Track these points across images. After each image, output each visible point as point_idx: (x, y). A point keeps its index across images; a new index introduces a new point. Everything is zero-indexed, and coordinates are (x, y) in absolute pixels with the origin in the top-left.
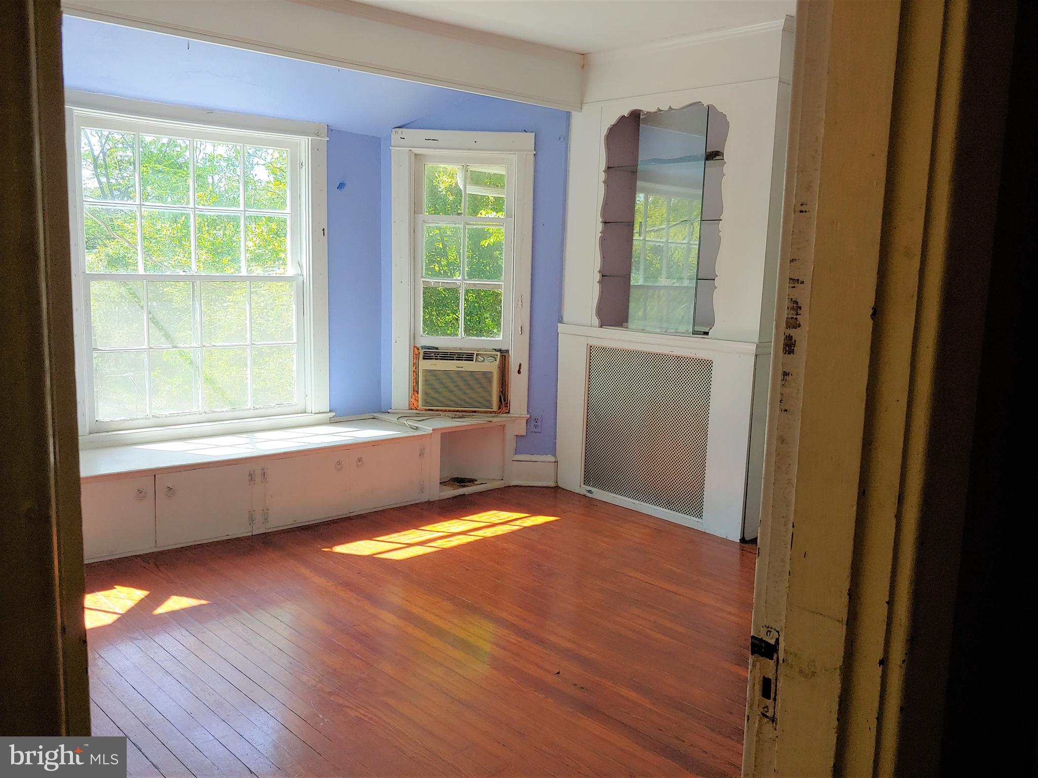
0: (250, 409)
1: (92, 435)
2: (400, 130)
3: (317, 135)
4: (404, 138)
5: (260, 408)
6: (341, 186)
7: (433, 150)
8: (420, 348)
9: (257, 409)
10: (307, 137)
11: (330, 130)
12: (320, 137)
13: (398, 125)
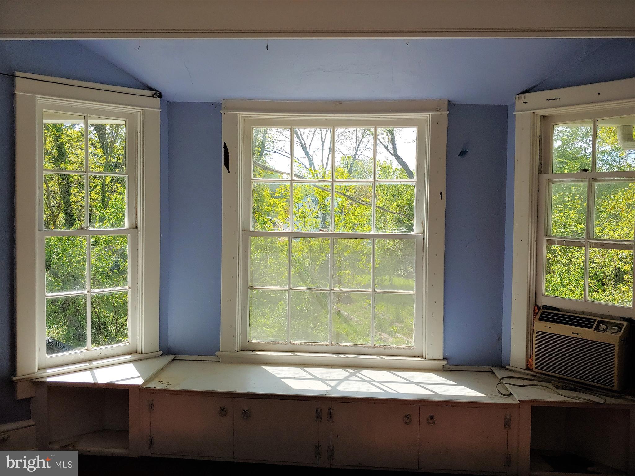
0: (371, 347)
1: (242, 352)
2: (522, 96)
3: (437, 110)
4: (527, 103)
5: (380, 347)
6: (463, 153)
7: (554, 109)
8: (541, 308)
9: (377, 347)
10: (429, 114)
11: (451, 105)
12: (440, 112)
13: (521, 91)
